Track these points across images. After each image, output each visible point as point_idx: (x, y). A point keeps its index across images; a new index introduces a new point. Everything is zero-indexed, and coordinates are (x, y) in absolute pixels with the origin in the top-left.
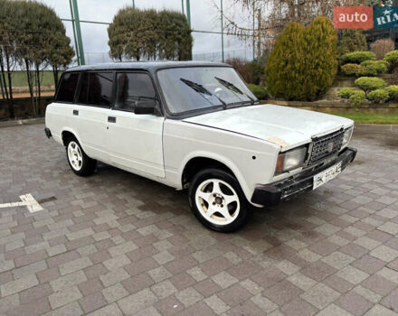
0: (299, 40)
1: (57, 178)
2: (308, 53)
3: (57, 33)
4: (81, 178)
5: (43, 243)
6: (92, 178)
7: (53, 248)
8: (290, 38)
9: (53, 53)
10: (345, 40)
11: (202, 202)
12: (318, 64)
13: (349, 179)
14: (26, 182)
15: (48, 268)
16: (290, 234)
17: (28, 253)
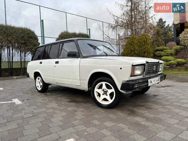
0: (136, 42)
1: (30, 93)
2: (140, 47)
3: (35, 40)
4: (41, 93)
5: (22, 114)
6: (46, 93)
7: (26, 115)
8: (132, 41)
9: (32, 49)
10: (155, 43)
11: (97, 94)
12: (145, 52)
13: (164, 91)
14: (16, 95)
15: (23, 122)
16: (139, 108)
17: (14, 117)
